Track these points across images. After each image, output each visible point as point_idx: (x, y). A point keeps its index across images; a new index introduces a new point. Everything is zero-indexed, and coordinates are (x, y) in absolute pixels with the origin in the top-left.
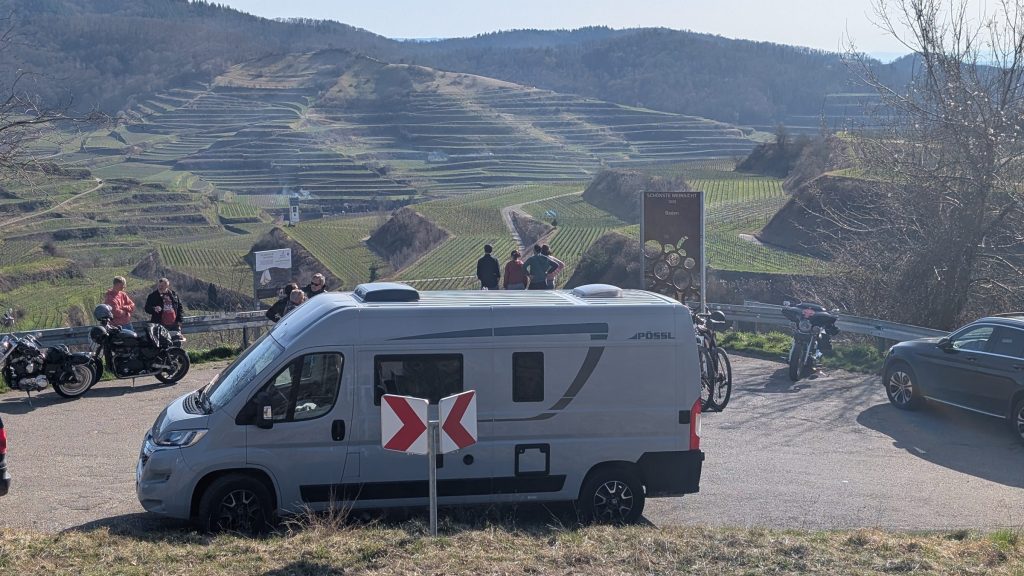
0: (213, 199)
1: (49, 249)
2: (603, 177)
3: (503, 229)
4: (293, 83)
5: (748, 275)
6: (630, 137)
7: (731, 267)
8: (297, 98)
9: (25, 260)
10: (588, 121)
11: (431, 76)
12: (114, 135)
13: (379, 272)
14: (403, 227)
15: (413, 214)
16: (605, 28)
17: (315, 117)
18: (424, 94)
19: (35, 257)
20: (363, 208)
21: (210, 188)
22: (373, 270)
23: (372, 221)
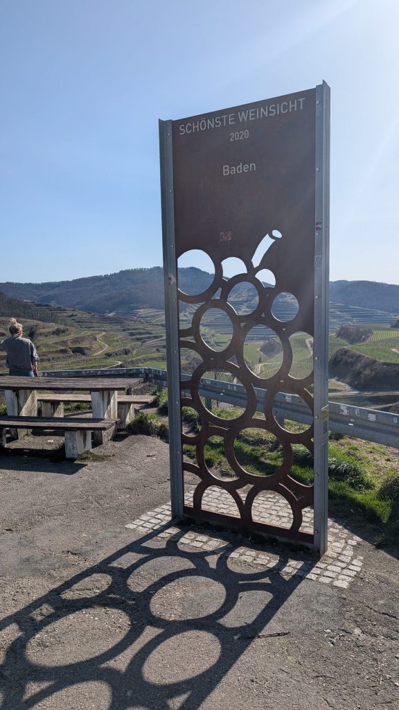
0: (213, 336)
1: (158, 350)
2: (342, 329)
3: (306, 347)
4: (241, 300)
5: (395, 364)
6: (353, 317)
7: (388, 361)
8: (241, 304)
9: (149, 353)
10: (339, 311)
11: (285, 296)
12: (185, 315)
13: (262, 360)
14: (272, 345)
15: (275, 341)
16: (345, 281)
17: (247, 310)
18: (283, 302)
19: (153, 353)
20: (261, 339)
21: (213, 332)
22: (260, 359)
23: (261, 343)
